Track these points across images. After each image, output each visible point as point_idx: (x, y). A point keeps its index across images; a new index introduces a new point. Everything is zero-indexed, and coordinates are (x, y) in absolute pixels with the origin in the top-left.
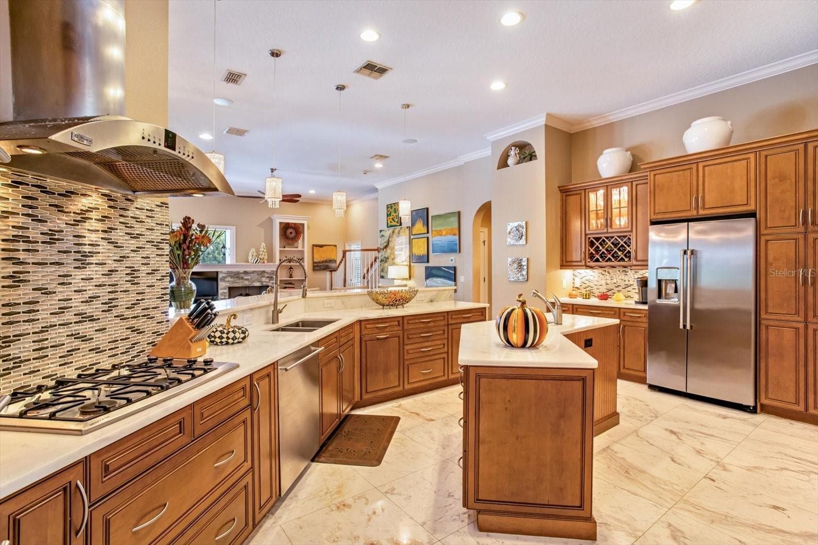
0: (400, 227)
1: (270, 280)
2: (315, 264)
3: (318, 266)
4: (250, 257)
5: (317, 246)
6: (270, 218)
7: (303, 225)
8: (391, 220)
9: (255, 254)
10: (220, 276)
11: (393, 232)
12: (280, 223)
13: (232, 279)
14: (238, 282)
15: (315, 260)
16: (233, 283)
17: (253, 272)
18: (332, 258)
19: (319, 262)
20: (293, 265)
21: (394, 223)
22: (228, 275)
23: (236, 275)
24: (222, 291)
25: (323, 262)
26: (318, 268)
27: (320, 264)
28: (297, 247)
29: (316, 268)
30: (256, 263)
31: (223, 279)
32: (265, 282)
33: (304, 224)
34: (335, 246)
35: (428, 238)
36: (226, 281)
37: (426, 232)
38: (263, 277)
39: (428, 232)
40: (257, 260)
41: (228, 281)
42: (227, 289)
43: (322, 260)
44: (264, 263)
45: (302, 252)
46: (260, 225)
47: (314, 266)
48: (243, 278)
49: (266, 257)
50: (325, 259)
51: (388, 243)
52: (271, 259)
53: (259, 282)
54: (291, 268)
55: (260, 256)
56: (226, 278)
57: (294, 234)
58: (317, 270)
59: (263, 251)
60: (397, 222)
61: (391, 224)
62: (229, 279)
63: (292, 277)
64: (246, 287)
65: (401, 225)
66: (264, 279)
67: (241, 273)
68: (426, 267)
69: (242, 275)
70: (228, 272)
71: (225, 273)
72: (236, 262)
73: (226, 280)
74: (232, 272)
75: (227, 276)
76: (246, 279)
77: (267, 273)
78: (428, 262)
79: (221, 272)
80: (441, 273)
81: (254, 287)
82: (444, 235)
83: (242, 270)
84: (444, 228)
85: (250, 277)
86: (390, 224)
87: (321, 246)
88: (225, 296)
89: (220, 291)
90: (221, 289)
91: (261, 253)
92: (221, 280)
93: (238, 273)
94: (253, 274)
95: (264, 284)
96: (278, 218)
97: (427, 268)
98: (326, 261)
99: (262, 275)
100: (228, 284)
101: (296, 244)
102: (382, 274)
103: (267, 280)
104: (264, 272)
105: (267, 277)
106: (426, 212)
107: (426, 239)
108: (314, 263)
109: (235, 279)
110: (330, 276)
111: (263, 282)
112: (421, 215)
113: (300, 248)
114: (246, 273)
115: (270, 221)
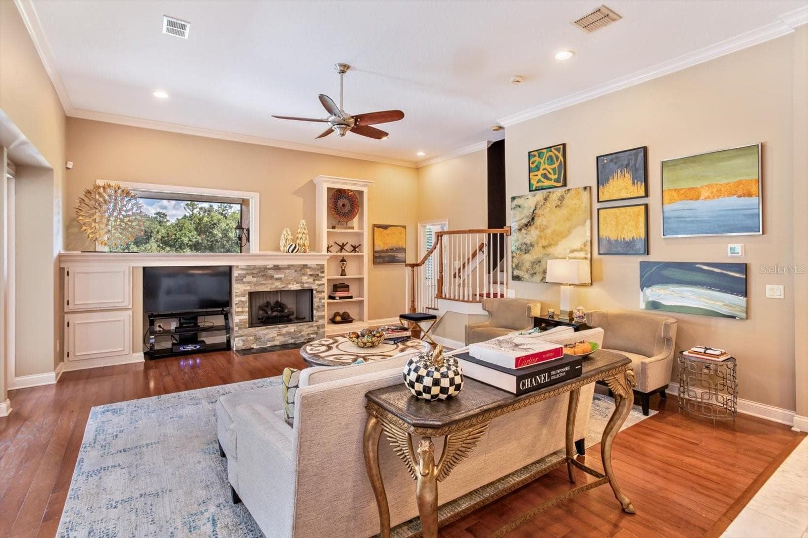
0: (564, 189)
1: (314, 280)
2: (377, 255)
3: (380, 257)
4: (283, 242)
5: (379, 226)
6: (312, 181)
7: (361, 193)
8: (539, 177)
9: (290, 237)
10: (235, 273)
11: (546, 199)
12: (328, 189)
13: (255, 279)
14: (265, 284)
15: (377, 249)
16: (256, 285)
17: (289, 267)
18: (401, 244)
19: (382, 252)
20: (346, 256)
21: (547, 183)
22: (248, 271)
23: (262, 272)
24: (239, 299)
25: (387, 251)
26: (381, 260)
27: (383, 255)
28: (353, 228)
29: (378, 260)
30: (292, 252)
31: (240, 279)
32: (307, 283)
33: (363, 192)
34: (404, 227)
35: (646, 206)
36: (244, 283)
37: (644, 195)
38: (304, 274)
39: (647, 195)
40: (295, 247)
41: (249, 283)
42: (247, 296)
43: (386, 248)
44: (305, 252)
45: (360, 235)
46: (297, 193)
47: (375, 258)
48: (272, 277)
49: (307, 243)
50: (391, 248)
51: (533, 219)
52: (314, 246)
53: (297, 283)
54: (343, 260)
55: (298, 241)
56: (245, 277)
57: (348, 207)
58: (380, 263)
59: (304, 233)
60: (557, 181)
61: (540, 184)
62: (249, 278)
63: (345, 275)
64: (277, 291)
65: (565, 185)
66: (305, 279)
67: (269, 269)
68: (641, 262)
69: (271, 272)
70: (249, 268)
71: (243, 269)
72: (260, 251)
73: (244, 280)
74: (255, 268)
75: (247, 274)
76: (277, 279)
77: (310, 268)
78: (647, 252)
79: (237, 267)
80: (699, 277)
81: (289, 291)
82: (706, 199)
83: (270, 263)
84: (706, 183)
85: (282, 276)
86: (535, 184)
87: (385, 227)
88: (242, 307)
89: (235, 300)
90: (237, 296)
91: (300, 236)
92: (236, 280)
93: (265, 269)
94: (288, 271)
95: (306, 285)
96: (326, 181)
97: (644, 266)
98: (392, 250)
99: (303, 272)
100: (248, 288)
101: (349, 224)
102: (516, 273)
103: (311, 280)
104: (305, 266)
105: (311, 275)
106: (642, 154)
107: (643, 207)
108: (375, 252)
109: (261, 279)
110: (411, 272)
111: (303, 283)
112: (626, 163)
113: (356, 230)
114: (277, 268)
115: (312, 186)
